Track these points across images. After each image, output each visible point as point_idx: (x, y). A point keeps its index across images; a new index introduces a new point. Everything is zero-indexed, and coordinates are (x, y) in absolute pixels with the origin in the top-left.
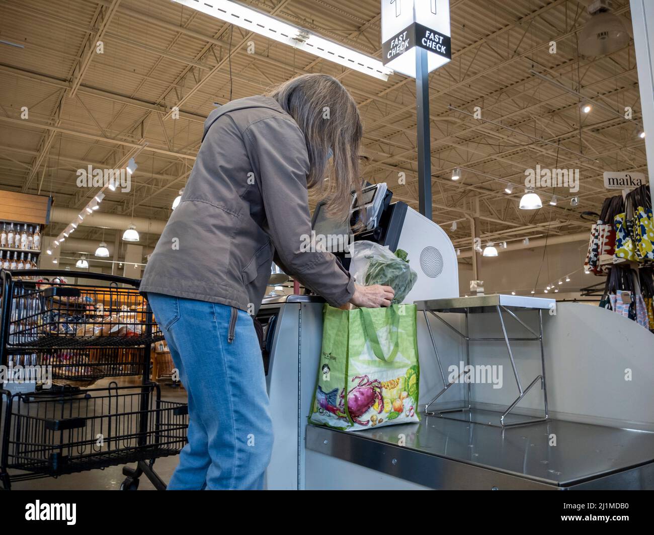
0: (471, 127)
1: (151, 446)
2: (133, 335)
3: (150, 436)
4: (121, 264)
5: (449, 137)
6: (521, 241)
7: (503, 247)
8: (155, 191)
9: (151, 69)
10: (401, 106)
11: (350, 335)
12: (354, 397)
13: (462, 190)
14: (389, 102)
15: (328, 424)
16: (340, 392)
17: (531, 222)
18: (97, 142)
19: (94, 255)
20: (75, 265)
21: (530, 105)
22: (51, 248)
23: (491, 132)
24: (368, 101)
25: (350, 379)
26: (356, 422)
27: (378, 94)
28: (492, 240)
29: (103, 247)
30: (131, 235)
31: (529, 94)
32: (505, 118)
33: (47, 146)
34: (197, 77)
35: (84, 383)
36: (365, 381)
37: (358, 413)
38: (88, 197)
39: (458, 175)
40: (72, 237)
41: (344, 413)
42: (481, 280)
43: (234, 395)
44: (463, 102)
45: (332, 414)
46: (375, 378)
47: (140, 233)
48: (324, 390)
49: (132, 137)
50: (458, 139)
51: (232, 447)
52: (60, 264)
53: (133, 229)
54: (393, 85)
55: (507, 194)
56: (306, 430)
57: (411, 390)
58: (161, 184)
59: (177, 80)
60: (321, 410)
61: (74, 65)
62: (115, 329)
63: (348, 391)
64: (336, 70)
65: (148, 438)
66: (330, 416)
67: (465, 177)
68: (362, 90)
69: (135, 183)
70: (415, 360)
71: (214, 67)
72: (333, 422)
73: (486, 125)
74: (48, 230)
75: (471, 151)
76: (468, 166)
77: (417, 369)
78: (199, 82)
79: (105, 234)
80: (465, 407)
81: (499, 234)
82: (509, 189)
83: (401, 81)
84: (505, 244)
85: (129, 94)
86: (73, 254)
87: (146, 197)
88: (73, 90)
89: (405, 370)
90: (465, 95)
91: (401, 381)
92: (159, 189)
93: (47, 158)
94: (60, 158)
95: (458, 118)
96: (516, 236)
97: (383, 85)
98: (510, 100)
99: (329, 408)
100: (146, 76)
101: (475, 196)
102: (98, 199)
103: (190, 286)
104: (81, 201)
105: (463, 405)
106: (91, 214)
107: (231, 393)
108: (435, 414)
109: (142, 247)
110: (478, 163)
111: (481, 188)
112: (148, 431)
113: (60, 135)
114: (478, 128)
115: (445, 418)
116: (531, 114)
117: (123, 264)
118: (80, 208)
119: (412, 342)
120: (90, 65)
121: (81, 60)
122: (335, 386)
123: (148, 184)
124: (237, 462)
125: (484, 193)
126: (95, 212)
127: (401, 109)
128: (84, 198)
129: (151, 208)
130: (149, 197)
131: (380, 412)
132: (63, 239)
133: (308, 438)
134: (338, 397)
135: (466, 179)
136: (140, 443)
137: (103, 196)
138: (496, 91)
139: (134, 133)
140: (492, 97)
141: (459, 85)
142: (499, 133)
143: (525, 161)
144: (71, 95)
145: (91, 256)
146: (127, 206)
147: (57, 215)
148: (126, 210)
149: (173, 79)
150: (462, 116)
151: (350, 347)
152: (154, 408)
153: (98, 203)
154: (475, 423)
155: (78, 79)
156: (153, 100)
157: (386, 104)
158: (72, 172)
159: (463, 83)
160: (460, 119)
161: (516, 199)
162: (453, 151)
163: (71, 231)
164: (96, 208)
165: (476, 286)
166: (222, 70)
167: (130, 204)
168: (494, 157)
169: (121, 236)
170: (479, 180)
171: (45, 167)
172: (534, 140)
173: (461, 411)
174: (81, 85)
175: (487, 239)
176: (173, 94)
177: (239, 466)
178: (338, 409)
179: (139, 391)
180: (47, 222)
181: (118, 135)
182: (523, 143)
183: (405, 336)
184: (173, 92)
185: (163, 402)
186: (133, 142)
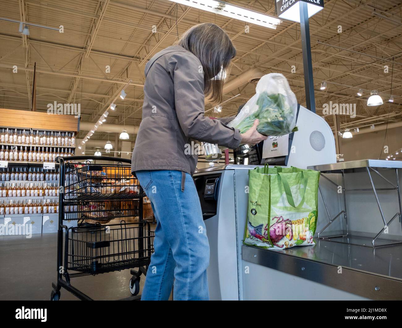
0: (331, 55)
1: (146, 258)
2: (133, 192)
3: (145, 252)
4: (119, 153)
5: (317, 63)
6: (369, 127)
7: (357, 131)
8: (136, 109)
9: (130, 36)
10: (284, 45)
11: (271, 191)
12: (274, 230)
13: (326, 96)
14: (276, 44)
15: (256, 245)
16: (264, 227)
17: (375, 114)
18: (102, 82)
19: (104, 148)
20: (94, 154)
21: (372, 36)
22: (81, 145)
23: (345, 57)
24: (263, 44)
25: (271, 218)
26: (275, 245)
27: (269, 39)
28: (348, 127)
29: (109, 143)
30: (124, 136)
31: (371, 30)
32: (354, 47)
33: (75, 87)
34: (157, 39)
35: (104, 222)
36: (281, 220)
37: (277, 240)
38: (99, 115)
39: (325, 86)
40: (92, 139)
41: (267, 239)
42: (342, 154)
43: (186, 223)
44: (325, 39)
45: (258, 239)
46: (287, 218)
47: (129, 134)
48: (253, 224)
49: (122, 78)
50: (323, 63)
51: (187, 254)
52: (86, 154)
53: (125, 132)
54: (279, 32)
55: (359, 97)
56: (242, 249)
57: (311, 226)
58: (139, 105)
59: (145, 42)
60: (251, 237)
61: (87, 39)
62: (123, 189)
63: (270, 226)
64: (241, 27)
65: (144, 253)
66: (257, 240)
67: (328, 88)
68: (258, 37)
69: (125, 105)
70: (315, 207)
71: (167, 32)
72: (260, 244)
73: (342, 52)
74: (79, 135)
75: (332, 70)
76: (330, 81)
77: (316, 213)
78: (158, 42)
79: (110, 136)
80: (343, 235)
81: (353, 123)
82: (360, 93)
83: (284, 29)
84: (358, 129)
85: (118, 53)
86: (93, 148)
87: (131, 113)
88: (87, 53)
89: (308, 213)
90: (327, 34)
91: (305, 221)
92: (138, 108)
93: (75, 94)
94: (83, 93)
95: (323, 50)
96: (365, 124)
97: (272, 33)
98: (358, 34)
99: (256, 235)
100: (128, 41)
101: (336, 99)
102: (105, 115)
103: (158, 163)
104: (95, 117)
105: (342, 233)
106: (101, 124)
107: (184, 222)
108: (325, 239)
109: (131, 142)
110: (337, 78)
111: (339, 94)
112: (144, 249)
113: (82, 80)
114: (336, 55)
115: (332, 241)
116: (373, 42)
117: (121, 153)
118: (95, 122)
119: (314, 196)
120: (96, 38)
121: (91, 35)
122: (261, 223)
123: (132, 105)
124: (191, 263)
125: (341, 97)
126: (104, 123)
127: (284, 47)
128: (97, 116)
129: (135, 119)
130: (134, 113)
131: (291, 240)
132: (87, 140)
133: (244, 254)
134: (263, 229)
135: (329, 89)
136: (140, 256)
137: (108, 113)
138: (348, 29)
139: (123, 75)
140: (345, 34)
141: (323, 28)
142: (351, 57)
143: (370, 74)
144: (86, 56)
145: (102, 149)
146: (121, 119)
147: (83, 126)
148: (120, 121)
149: (144, 41)
150: (325, 48)
151: (271, 198)
152: (147, 236)
153: (105, 118)
154: (351, 244)
155: (90, 47)
156: (132, 55)
157: (274, 44)
158: (89, 101)
159: (326, 26)
160: (324, 50)
161: (365, 100)
162: (320, 71)
163: (91, 135)
164: (104, 120)
165: (338, 158)
166: (172, 33)
167: (123, 117)
168: (348, 73)
169: (118, 137)
170: (338, 89)
171: (75, 99)
172: (376, 60)
173: (342, 237)
174: (91, 50)
175: (345, 127)
176: (144, 50)
177: (192, 265)
178: (263, 237)
179: (137, 226)
180: (78, 130)
181: (113, 78)
182: (368, 63)
183: (310, 192)
184: (144, 49)
185: (152, 232)
186: (122, 81)
